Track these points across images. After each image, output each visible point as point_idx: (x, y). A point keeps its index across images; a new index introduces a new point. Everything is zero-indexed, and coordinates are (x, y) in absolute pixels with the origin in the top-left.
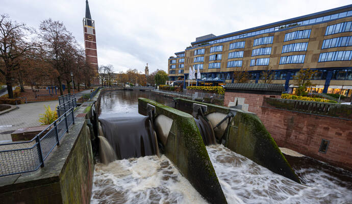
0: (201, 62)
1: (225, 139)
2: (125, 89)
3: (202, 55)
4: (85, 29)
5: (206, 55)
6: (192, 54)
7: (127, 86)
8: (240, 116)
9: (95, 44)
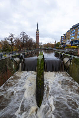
0: (74, 36)
1: (68, 70)
2: (46, 49)
3: (74, 33)
4: (37, 33)
5: (76, 32)
6: (70, 33)
7: (46, 48)
8: (74, 60)
9: (39, 36)
